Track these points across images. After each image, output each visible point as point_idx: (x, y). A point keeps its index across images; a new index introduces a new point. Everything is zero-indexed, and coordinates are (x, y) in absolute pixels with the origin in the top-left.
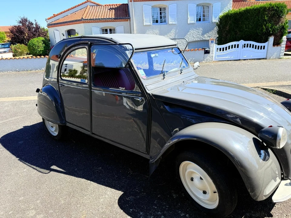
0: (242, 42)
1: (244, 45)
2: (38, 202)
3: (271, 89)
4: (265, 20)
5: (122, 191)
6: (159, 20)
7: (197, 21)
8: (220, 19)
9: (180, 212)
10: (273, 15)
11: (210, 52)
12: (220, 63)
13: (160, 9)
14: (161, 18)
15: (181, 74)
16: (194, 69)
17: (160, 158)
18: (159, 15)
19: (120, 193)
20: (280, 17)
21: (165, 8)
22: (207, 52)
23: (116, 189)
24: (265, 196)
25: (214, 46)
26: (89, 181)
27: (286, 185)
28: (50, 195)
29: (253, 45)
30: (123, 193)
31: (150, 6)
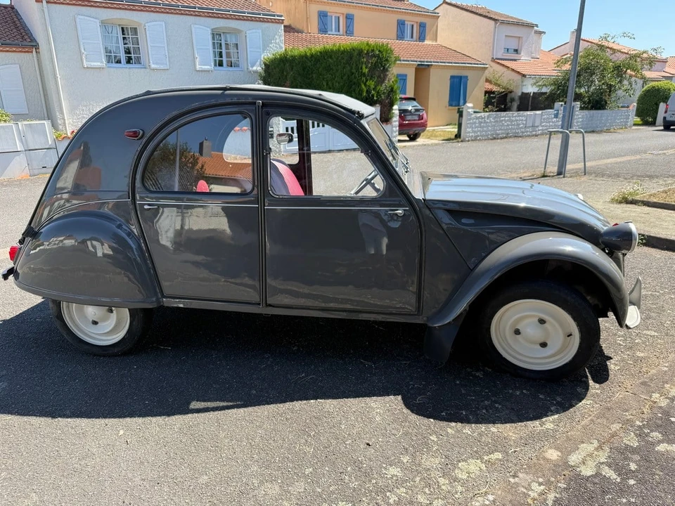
4: (364, 75)
6: (123, 57)
7: (215, 65)
8: (265, 64)
10: (375, 66)
13: (122, 28)
14: (128, 51)
18: (122, 46)
20: (385, 70)
21: (135, 29)
25: (281, 122)
31: (98, 21)
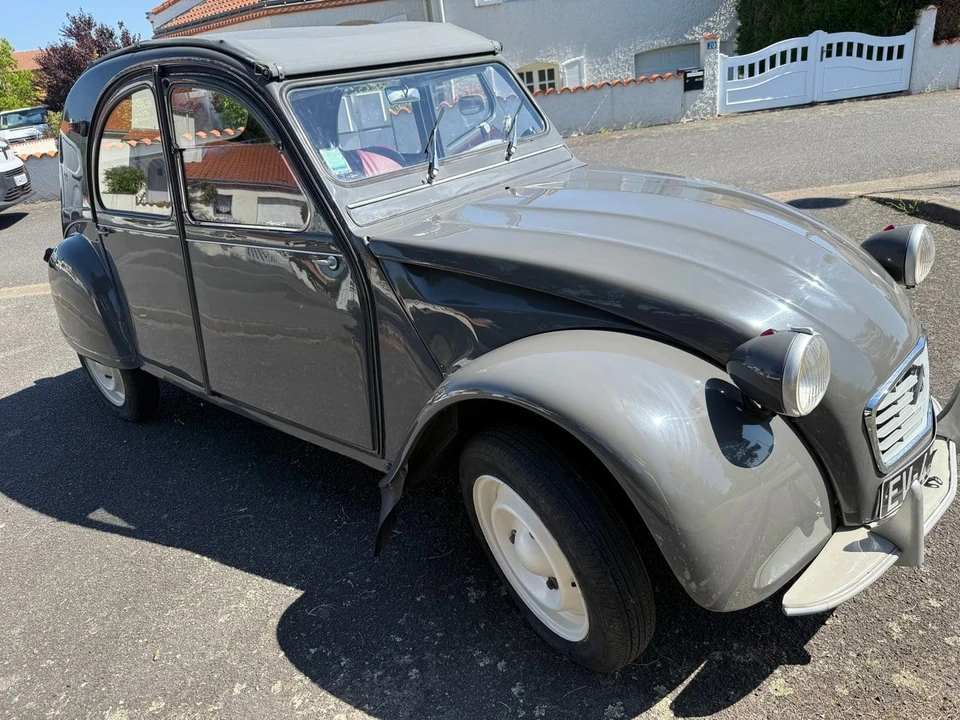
0: (819, 39)
1: (825, 49)
2: (16, 631)
3: (903, 200)
5: (297, 588)
9: (478, 653)
11: (705, 84)
12: (742, 120)
15: (507, 159)
17: (402, 468)
19: (291, 594)
22: (693, 85)
23: (279, 582)
24: (757, 591)
25: (719, 60)
26: (197, 556)
27: (849, 548)
28: (57, 609)
29: (860, 46)
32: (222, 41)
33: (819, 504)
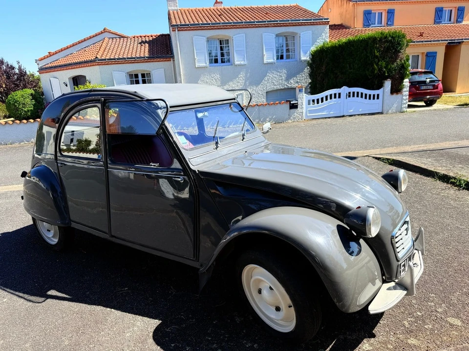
0: (345, 90)
1: (348, 94)
2: (27, 345)
3: (386, 159)
4: (377, 57)
5: (159, 320)
6: (219, 58)
7: (277, 59)
8: (312, 55)
10: (387, 49)
12: (314, 122)
13: (220, 41)
14: (222, 55)
15: (243, 140)
16: (263, 133)
18: (219, 52)
20: (397, 52)
21: (228, 40)
22: (294, 107)
23: (150, 318)
25: (304, 97)
26: (109, 309)
27: (389, 289)
28: (46, 335)
29: (362, 94)
30: (161, 321)
31: (205, 38)
32: (135, 92)
33: (376, 274)
